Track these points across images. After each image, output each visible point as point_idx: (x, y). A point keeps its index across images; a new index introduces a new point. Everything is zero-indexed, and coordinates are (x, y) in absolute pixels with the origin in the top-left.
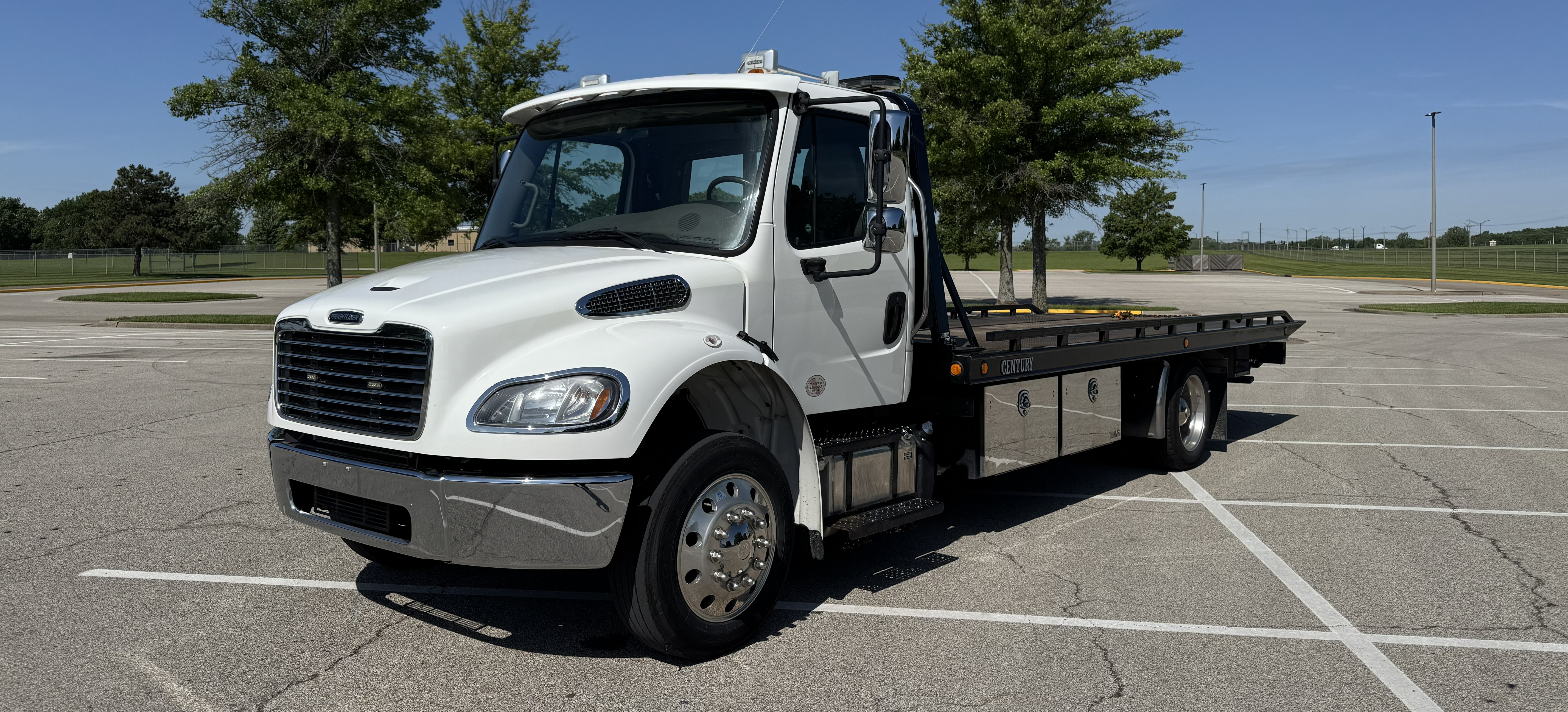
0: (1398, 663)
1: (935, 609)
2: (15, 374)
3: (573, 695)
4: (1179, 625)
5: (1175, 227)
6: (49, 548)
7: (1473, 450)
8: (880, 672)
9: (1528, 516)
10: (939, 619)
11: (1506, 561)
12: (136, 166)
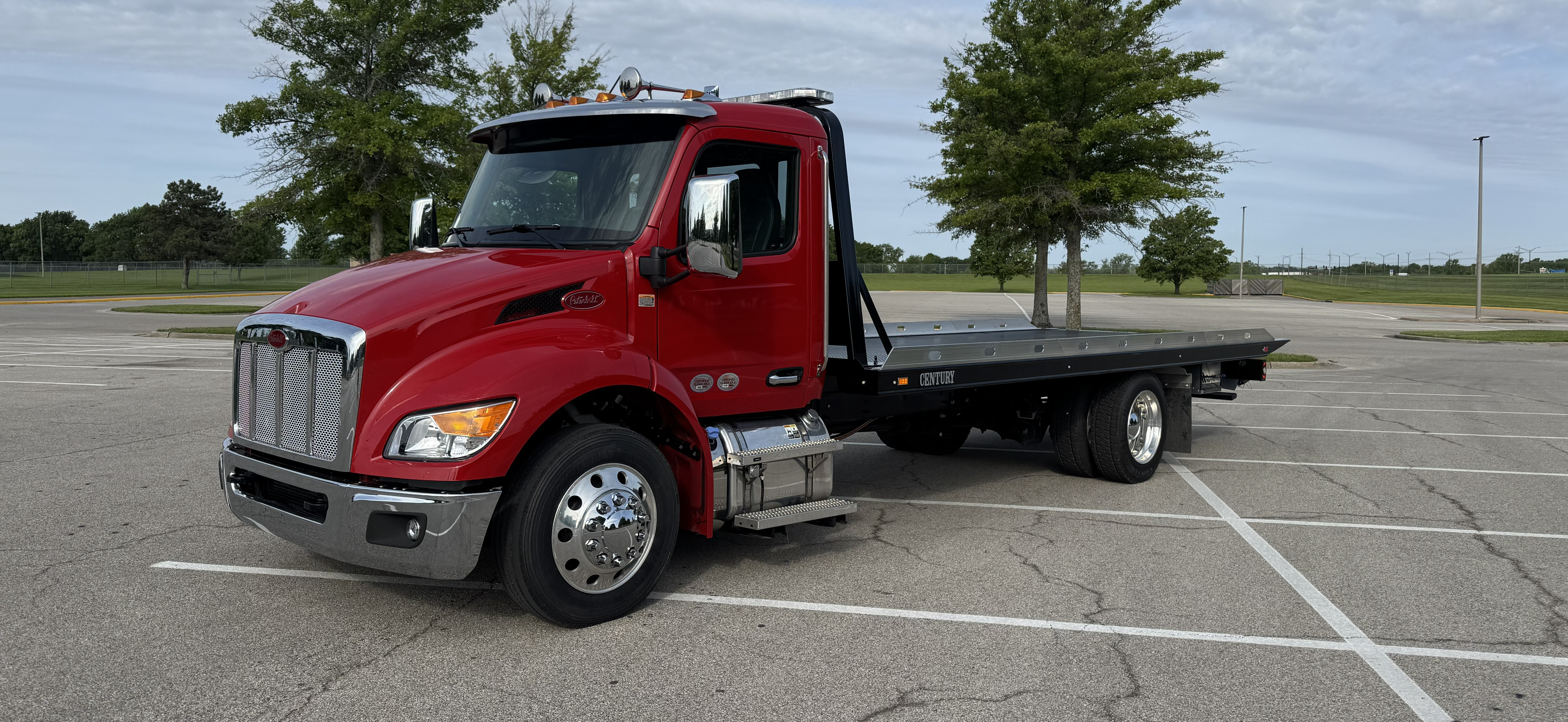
0: (1411, 674)
1: (960, 613)
2: (76, 380)
3: (616, 682)
4: (1197, 633)
5: (1215, 251)
6: (121, 541)
7: (1504, 475)
8: (906, 669)
9: (1553, 539)
10: (963, 622)
11: (1526, 581)
12: (186, 182)
